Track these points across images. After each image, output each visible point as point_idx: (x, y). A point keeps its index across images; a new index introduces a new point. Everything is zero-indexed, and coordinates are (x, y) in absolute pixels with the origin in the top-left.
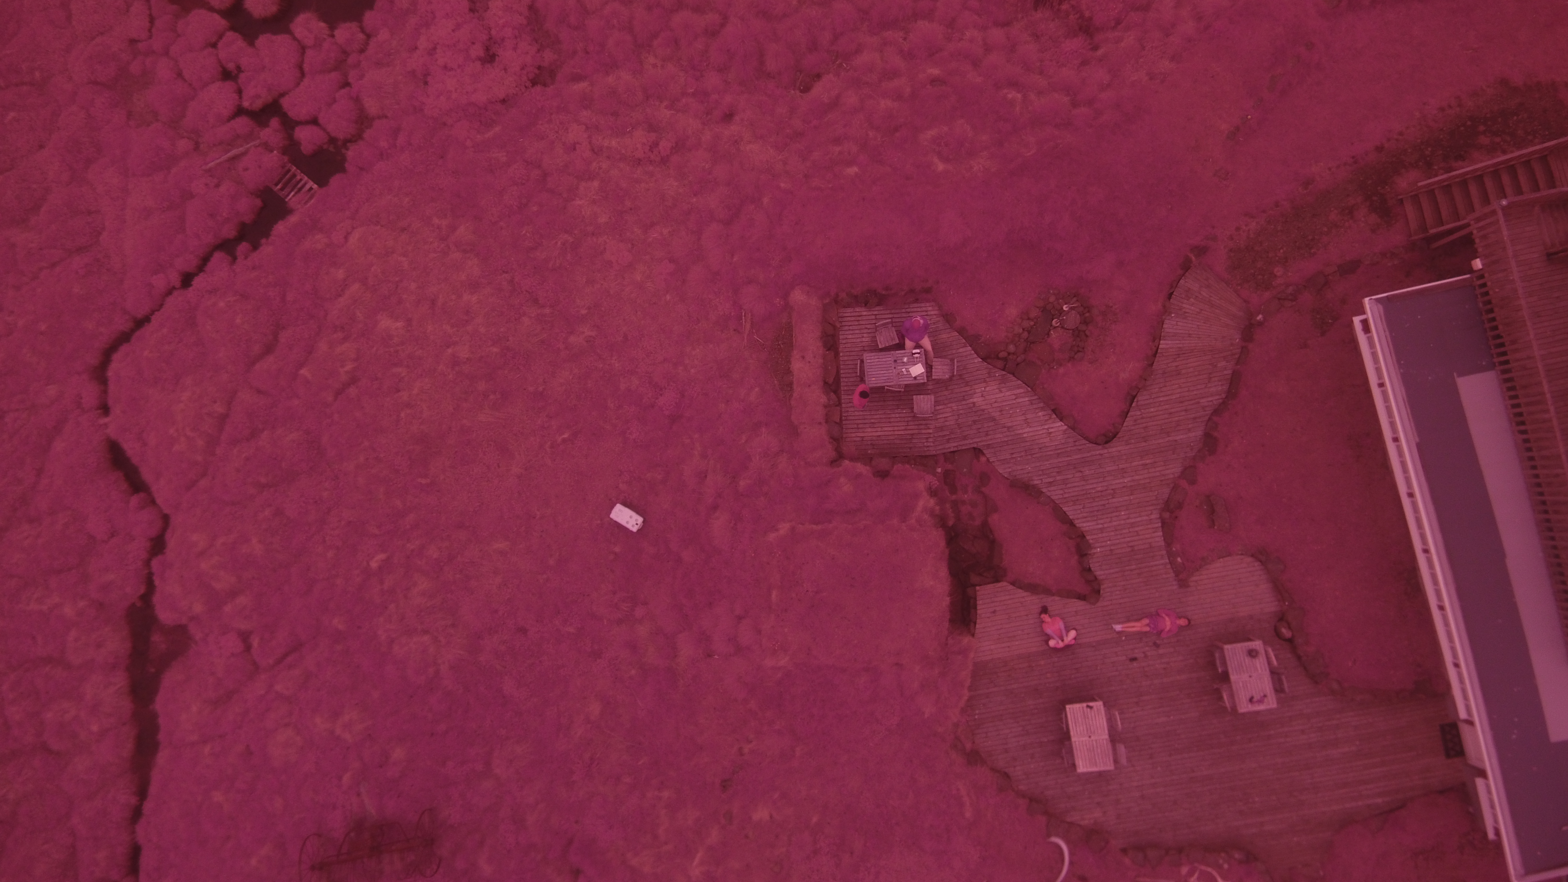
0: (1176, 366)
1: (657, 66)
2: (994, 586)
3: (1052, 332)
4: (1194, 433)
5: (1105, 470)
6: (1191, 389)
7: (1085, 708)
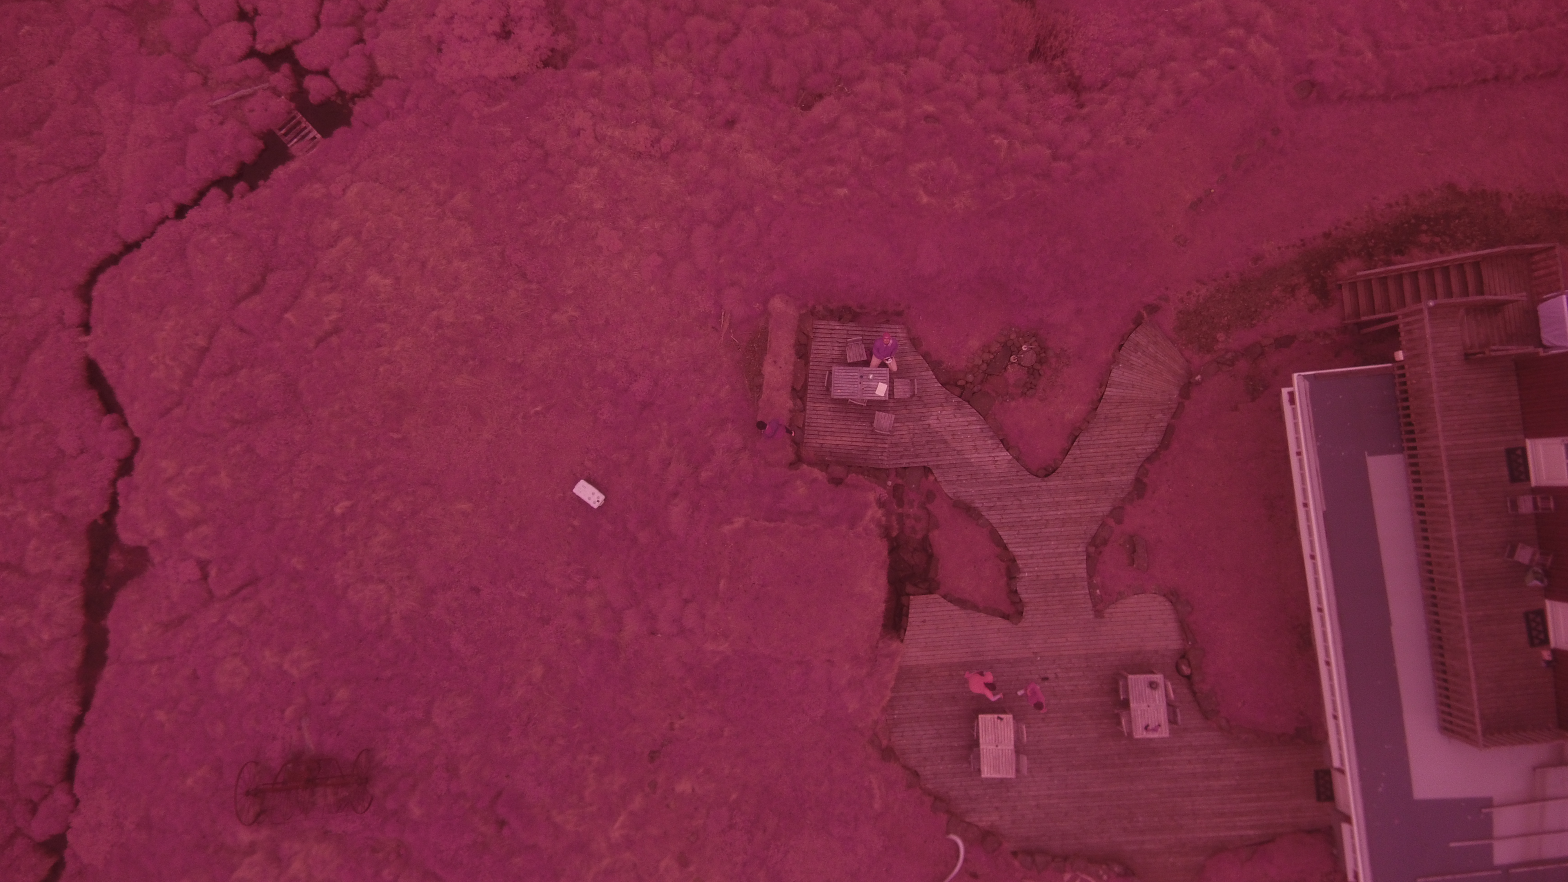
0: (1118, 413)
1: (667, 65)
2: (926, 597)
3: (1009, 367)
4: (1126, 477)
5: (1041, 501)
6: (1129, 435)
7: (996, 719)
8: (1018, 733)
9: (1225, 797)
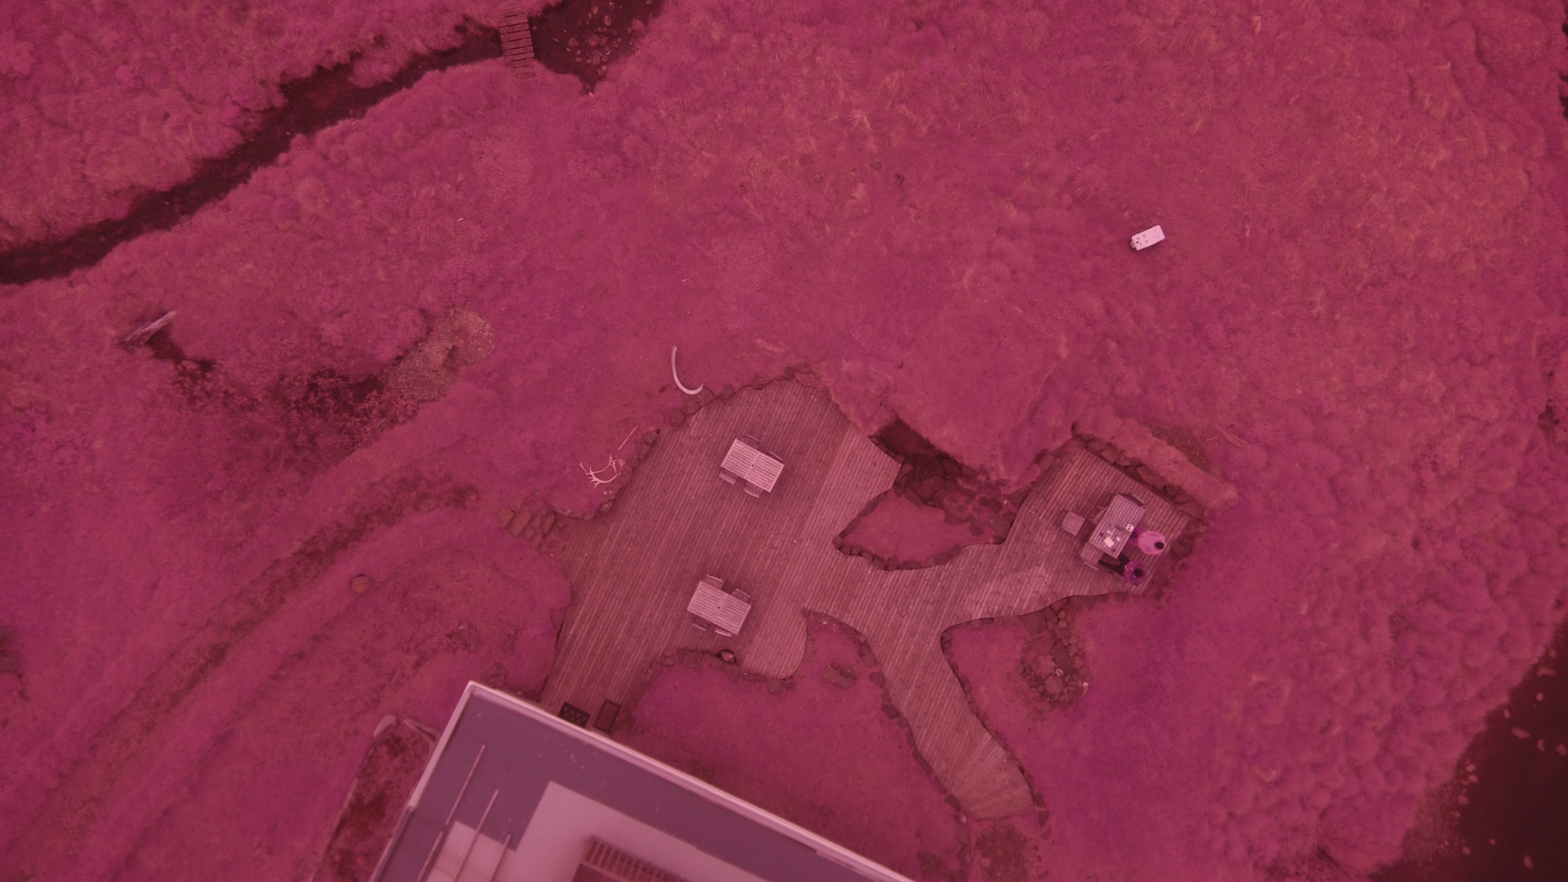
0: (964, 733)
1: (1496, 517)
2: (894, 478)
3: (1054, 664)
4: (906, 706)
5: (922, 621)
6: (940, 730)
7: (774, 477)
8: (753, 488)
9: (609, 628)
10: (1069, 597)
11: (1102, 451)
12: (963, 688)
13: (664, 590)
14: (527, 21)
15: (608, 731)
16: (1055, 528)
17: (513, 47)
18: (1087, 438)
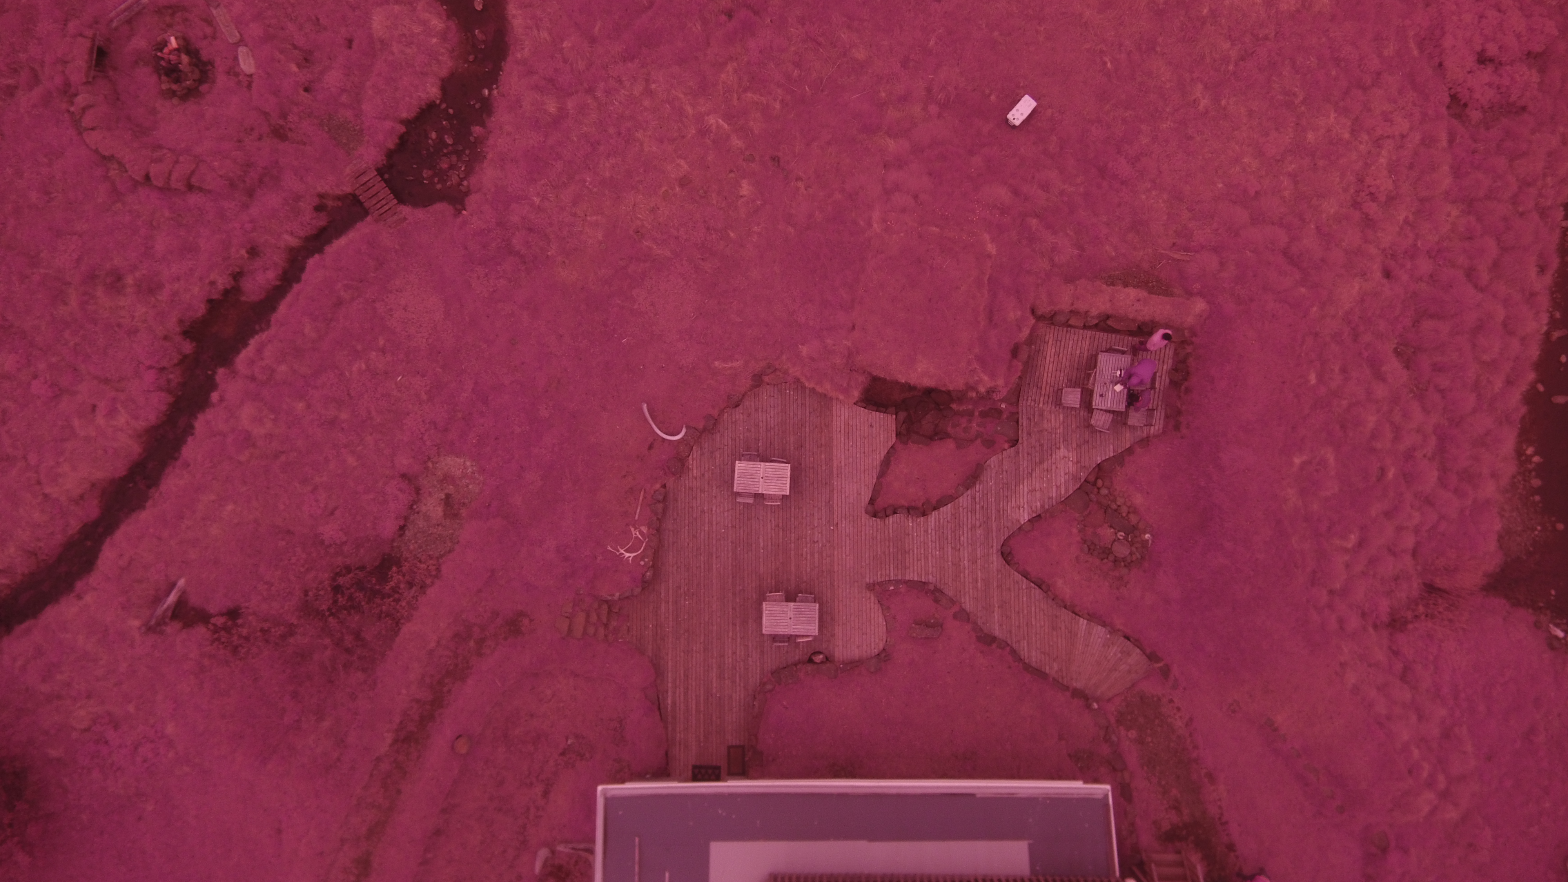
0: (1060, 628)
1: (1449, 216)
2: (894, 430)
3: (1112, 530)
4: (997, 629)
5: (977, 547)
6: (1038, 636)
7: (785, 479)
8: (771, 498)
9: (702, 682)
10: (1100, 463)
11: (1068, 320)
12: (1042, 589)
13: (734, 625)
14: (376, 173)
15: (743, 773)
16: (1057, 408)
17: (376, 202)
18: (1050, 315)
